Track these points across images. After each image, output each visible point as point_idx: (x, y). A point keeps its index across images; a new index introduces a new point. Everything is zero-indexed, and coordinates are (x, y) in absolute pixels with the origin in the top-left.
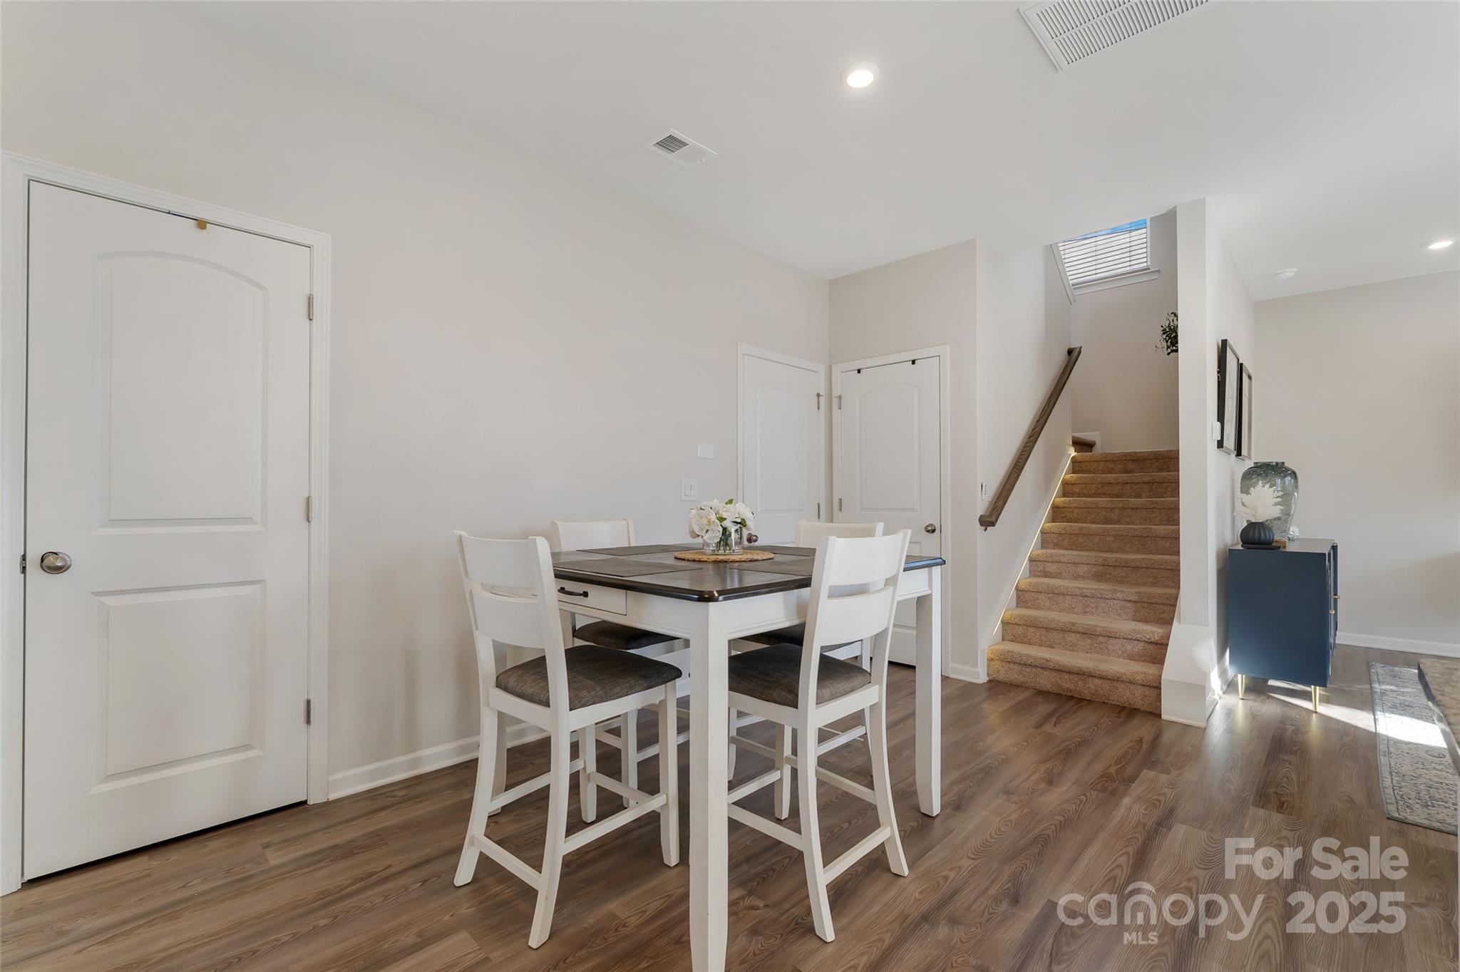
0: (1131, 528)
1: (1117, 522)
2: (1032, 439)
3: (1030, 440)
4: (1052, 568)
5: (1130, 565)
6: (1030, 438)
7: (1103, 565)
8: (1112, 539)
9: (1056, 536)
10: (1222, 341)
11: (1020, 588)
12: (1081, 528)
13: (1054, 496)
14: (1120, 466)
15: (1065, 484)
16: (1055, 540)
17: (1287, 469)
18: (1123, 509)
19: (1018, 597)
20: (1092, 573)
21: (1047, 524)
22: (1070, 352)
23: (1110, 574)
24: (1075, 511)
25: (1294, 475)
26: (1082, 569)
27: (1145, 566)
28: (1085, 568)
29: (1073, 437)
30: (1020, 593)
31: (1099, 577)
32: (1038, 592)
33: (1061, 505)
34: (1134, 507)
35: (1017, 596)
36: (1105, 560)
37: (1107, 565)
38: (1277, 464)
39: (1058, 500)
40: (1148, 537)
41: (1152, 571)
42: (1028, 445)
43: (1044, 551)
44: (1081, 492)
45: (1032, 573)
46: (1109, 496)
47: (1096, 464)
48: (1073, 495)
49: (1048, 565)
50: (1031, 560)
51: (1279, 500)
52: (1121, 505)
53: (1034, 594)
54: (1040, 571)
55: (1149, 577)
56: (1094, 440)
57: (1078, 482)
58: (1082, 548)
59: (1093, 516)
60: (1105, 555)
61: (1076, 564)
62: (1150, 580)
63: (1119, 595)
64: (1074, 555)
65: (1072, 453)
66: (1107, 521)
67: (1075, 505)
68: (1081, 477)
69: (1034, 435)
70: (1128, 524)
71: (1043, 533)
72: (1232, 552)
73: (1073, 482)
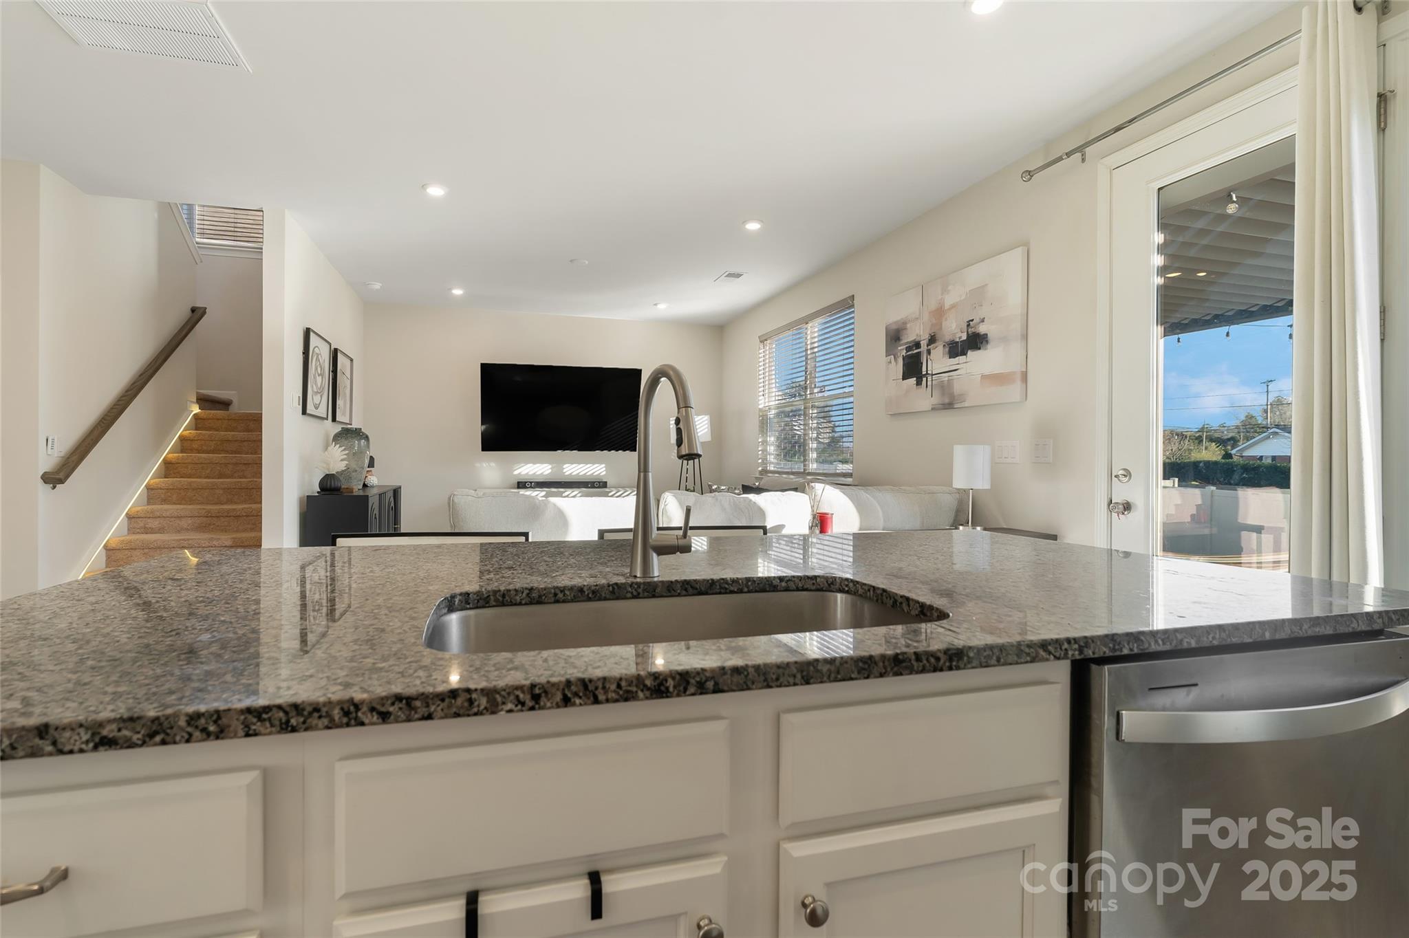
0: (238, 482)
1: (231, 477)
2: (129, 393)
3: (127, 394)
4: (154, 524)
5: (231, 514)
6: (126, 392)
7: (207, 517)
8: (221, 492)
9: (163, 491)
10: (307, 328)
11: (110, 546)
12: (190, 483)
13: (168, 450)
14: (242, 425)
15: (182, 439)
16: (163, 496)
17: (364, 434)
18: (236, 464)
19: (108, 557)
20: (196, 525)
21: (154, 480)
22: (193, 310)
23: (214, 524)
24: (190, 467)
25: (367, 438)
26: (184, 523)
27: (244, 514)
28: (190, 521)
29: (197, 393)
30: (111, 552)
31: (201, 528)
32: (132, 549)
33: (173, 461)
34: (245, 462)
35: (106, 556)
36: (209, 511)
37: (211, 516)
38: (356, 429)
39: (171, 455)
40: (253, 488)
41: (252, 518)
42: (124, 398)
43: (150, 507)
44: (200, 448)
45: (131, 530)
46: (227, 452)
47: (220, 421)
48: (192, 450)
49: (149, 521)
50: (130, 517)
51: (345, 456)
52: (234, 461)
53: (126, 552)
54: (141, 528)
55: (249, 524)
56: (232, 399)
57: (196, 439)
58: (191, 501)
59: (208, 472)
60: (209, 507)
61: (179, 517)
62: (249, 526)
63: (215, 543)
64: (177, 510)
65: (196, 409)
66: (221, 476)
67: (189, 461)
68: (201, 433)
69: (131, 390)
70: (241, 478)
71: (149, 488)
72: (310, 498)
73: (192, 438)
